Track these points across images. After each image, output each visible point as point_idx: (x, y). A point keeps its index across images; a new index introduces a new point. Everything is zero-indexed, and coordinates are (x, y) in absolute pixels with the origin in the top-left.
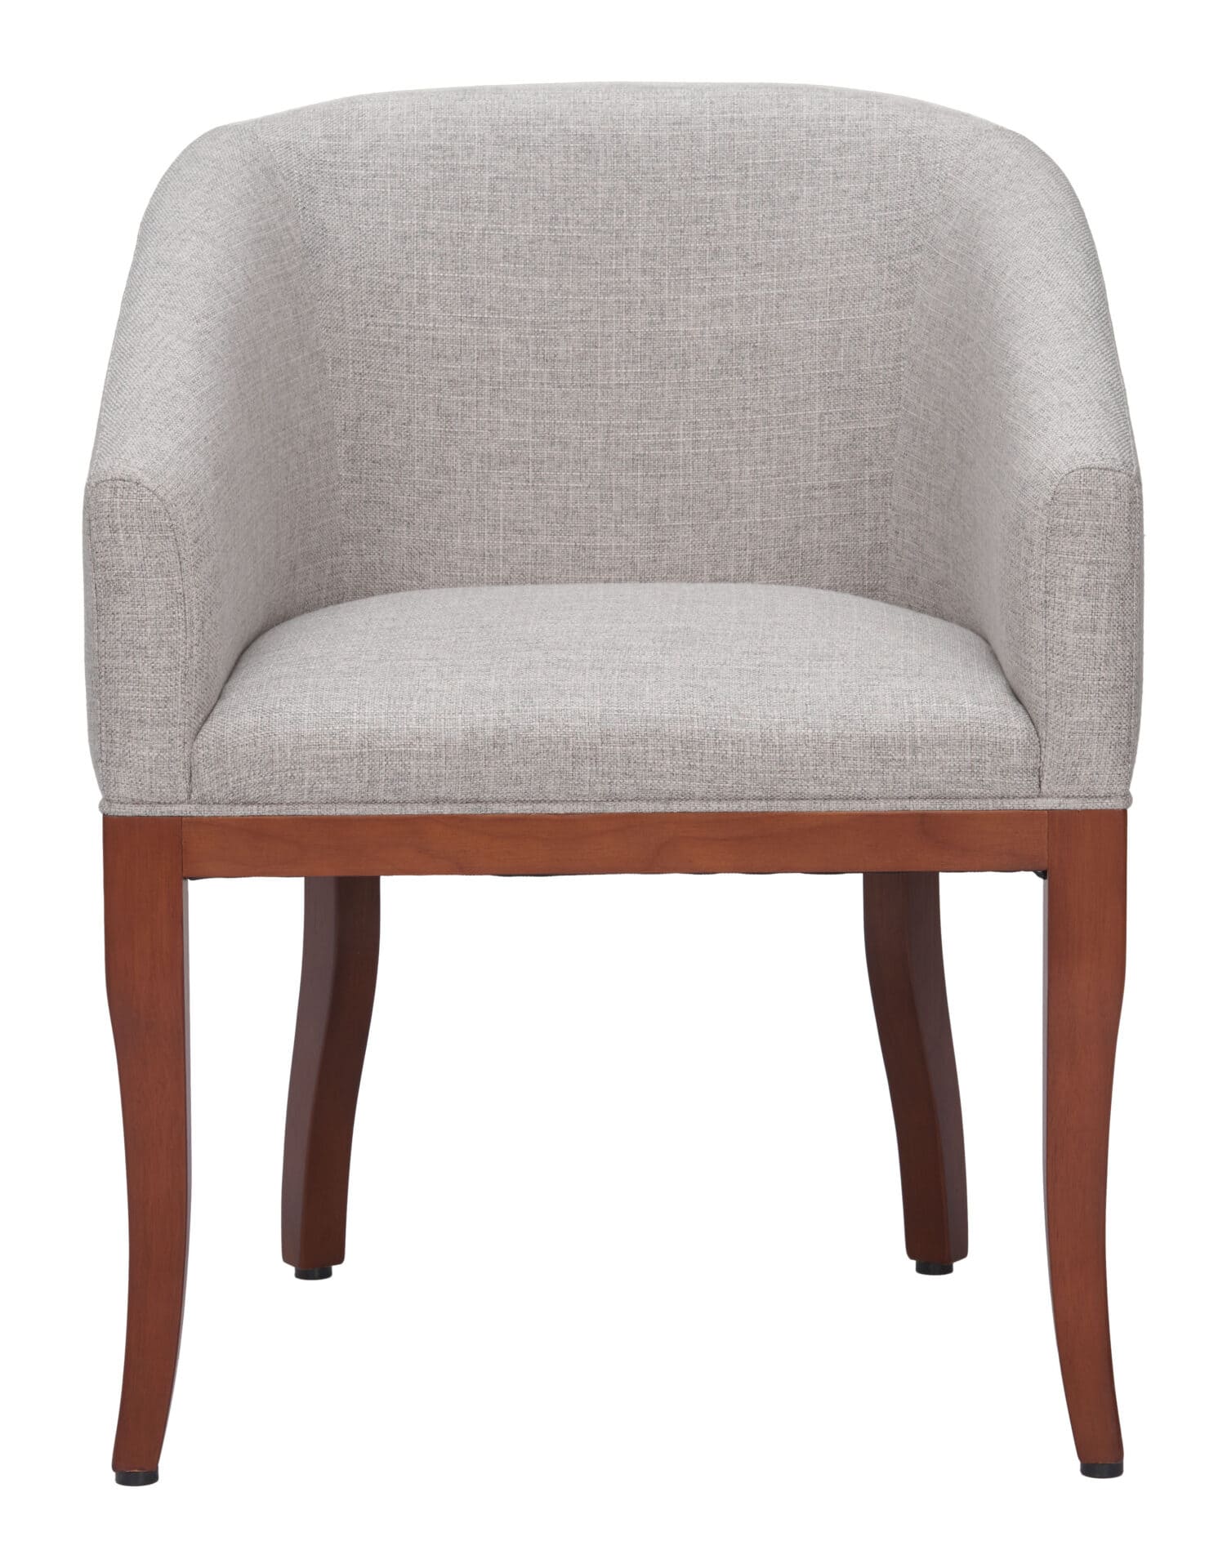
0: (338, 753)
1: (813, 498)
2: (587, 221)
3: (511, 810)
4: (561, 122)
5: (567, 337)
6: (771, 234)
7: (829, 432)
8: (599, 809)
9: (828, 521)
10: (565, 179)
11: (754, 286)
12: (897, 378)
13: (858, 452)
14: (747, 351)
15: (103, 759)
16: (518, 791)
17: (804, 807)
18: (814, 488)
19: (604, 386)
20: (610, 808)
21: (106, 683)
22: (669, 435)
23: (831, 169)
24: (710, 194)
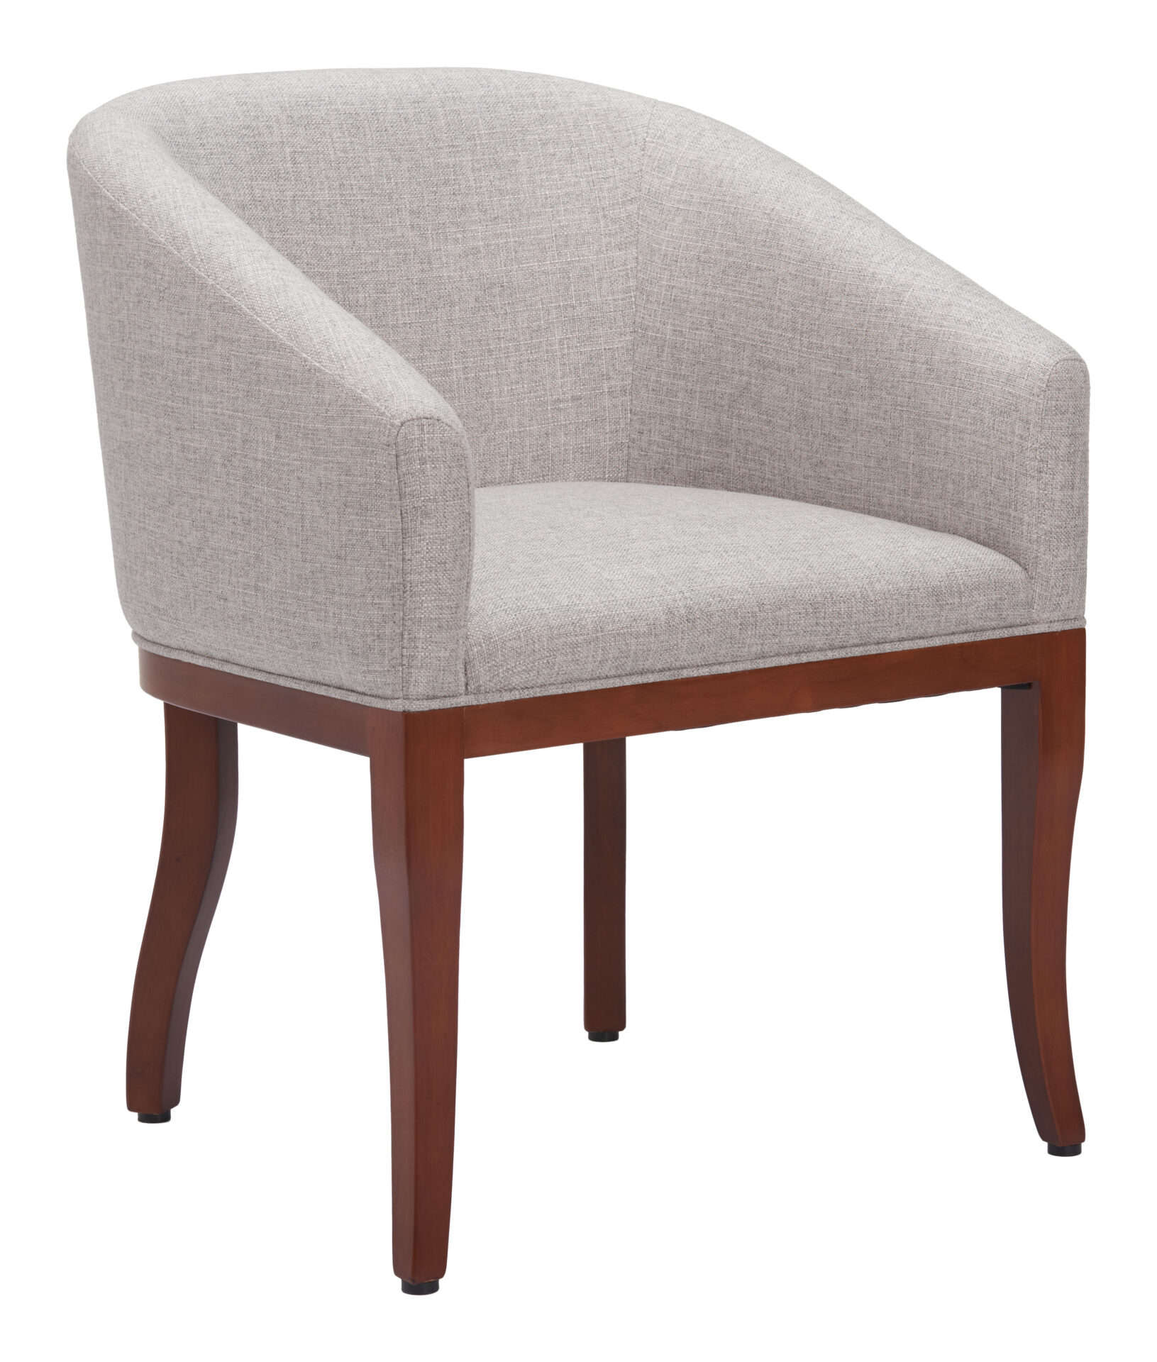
0: (580, 639)
1: (559, 410)
2: (366, 186)
3: (695, 673)
4: (330, 103)
5: (364, 285)
6: (501, 192)
7: (569, 354)
8: (754, 666)
9: (572, 428)
10: (345, 151)
11: (497, 236)
12: (628, 306)
13: (595, 369)
14: (496, 290)
15: (404, 662)
16: (698, 658)
17: (888, 648)
18: (559, 400)
19: (394, 326)
20: (762, 664)
21: (411, 596)
22: (445, 364)
23: (536, 137)
24: (451, 161)
